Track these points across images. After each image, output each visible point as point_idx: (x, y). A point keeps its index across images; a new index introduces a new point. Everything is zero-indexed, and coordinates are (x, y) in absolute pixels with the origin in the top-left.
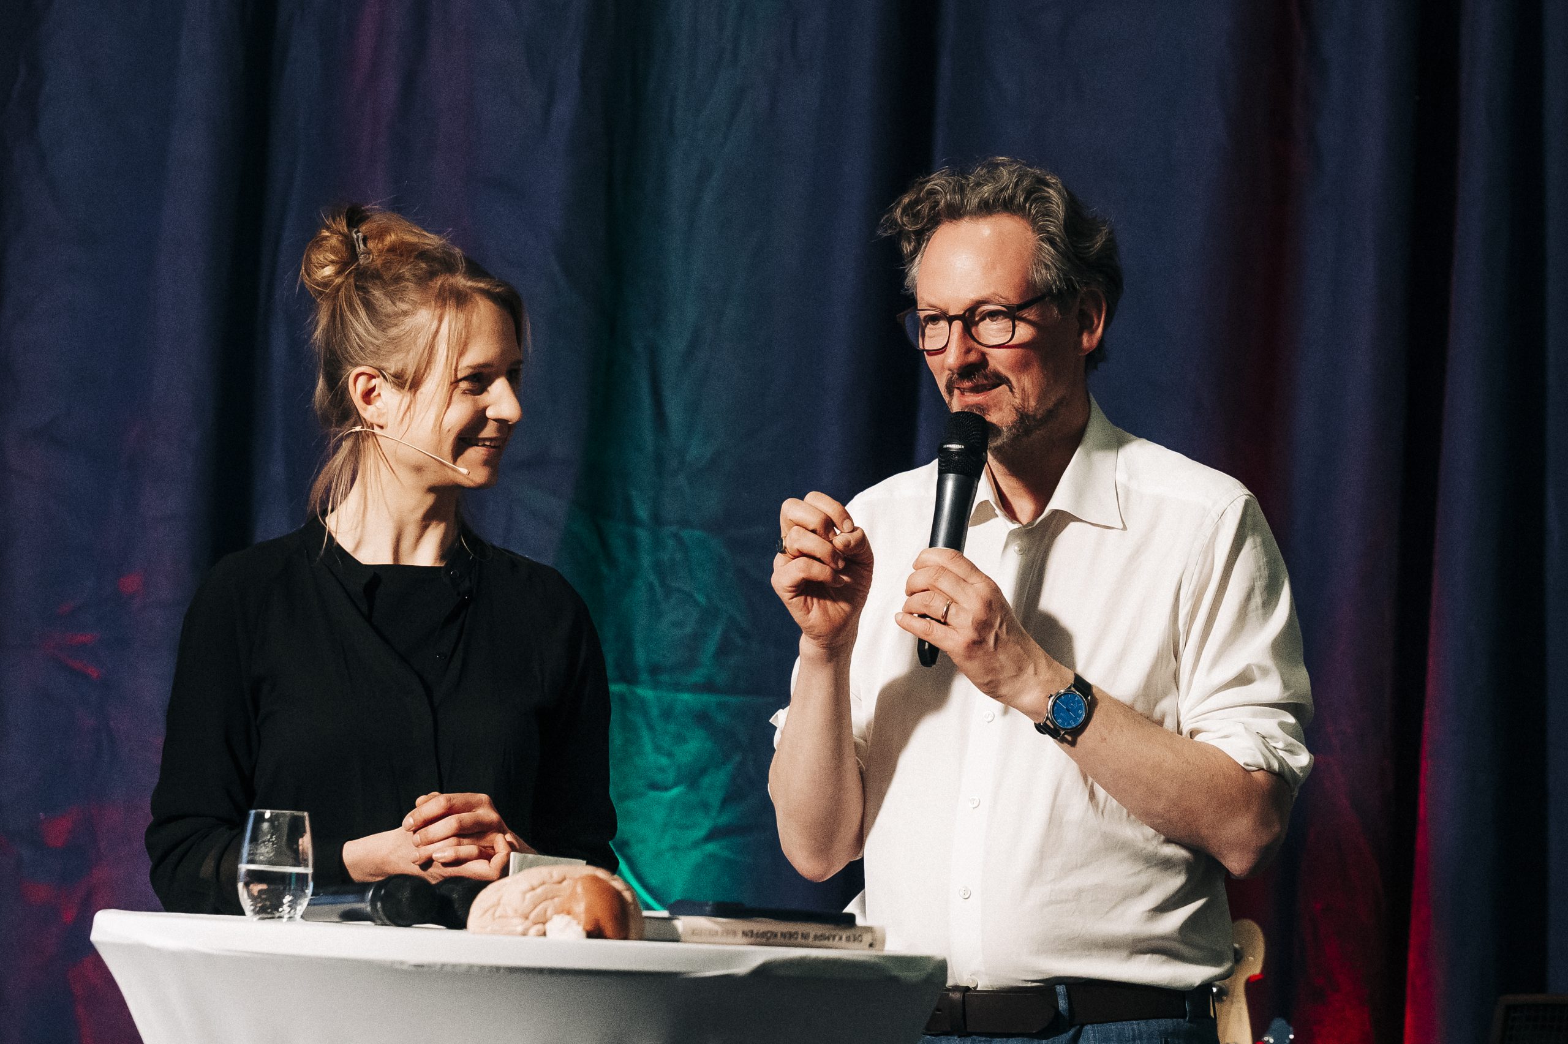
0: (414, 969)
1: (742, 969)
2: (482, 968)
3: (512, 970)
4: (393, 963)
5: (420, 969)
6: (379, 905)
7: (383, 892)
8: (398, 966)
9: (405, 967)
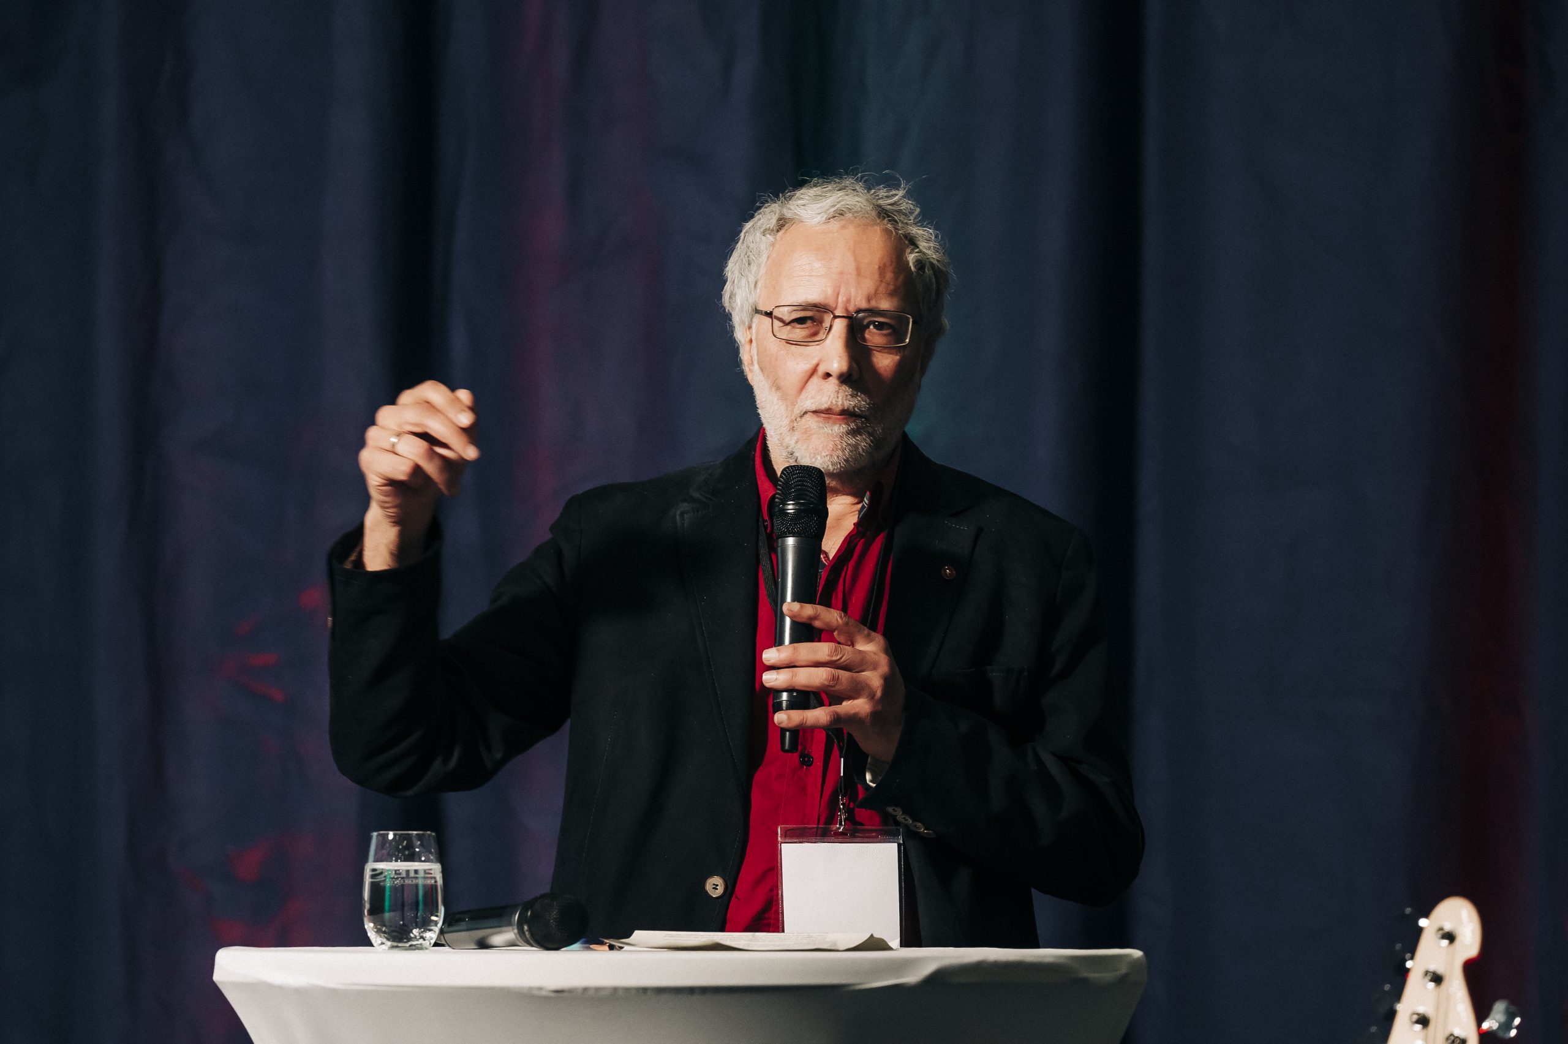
0: (553, 995)
1: (912, 978)
2: (627, 990)
3: (660, 991)
4: (531, 989)
5: (561, 995)
6: (526, 928)
7: (529, 914)
8: (536, 992)
9: (544, 993)
